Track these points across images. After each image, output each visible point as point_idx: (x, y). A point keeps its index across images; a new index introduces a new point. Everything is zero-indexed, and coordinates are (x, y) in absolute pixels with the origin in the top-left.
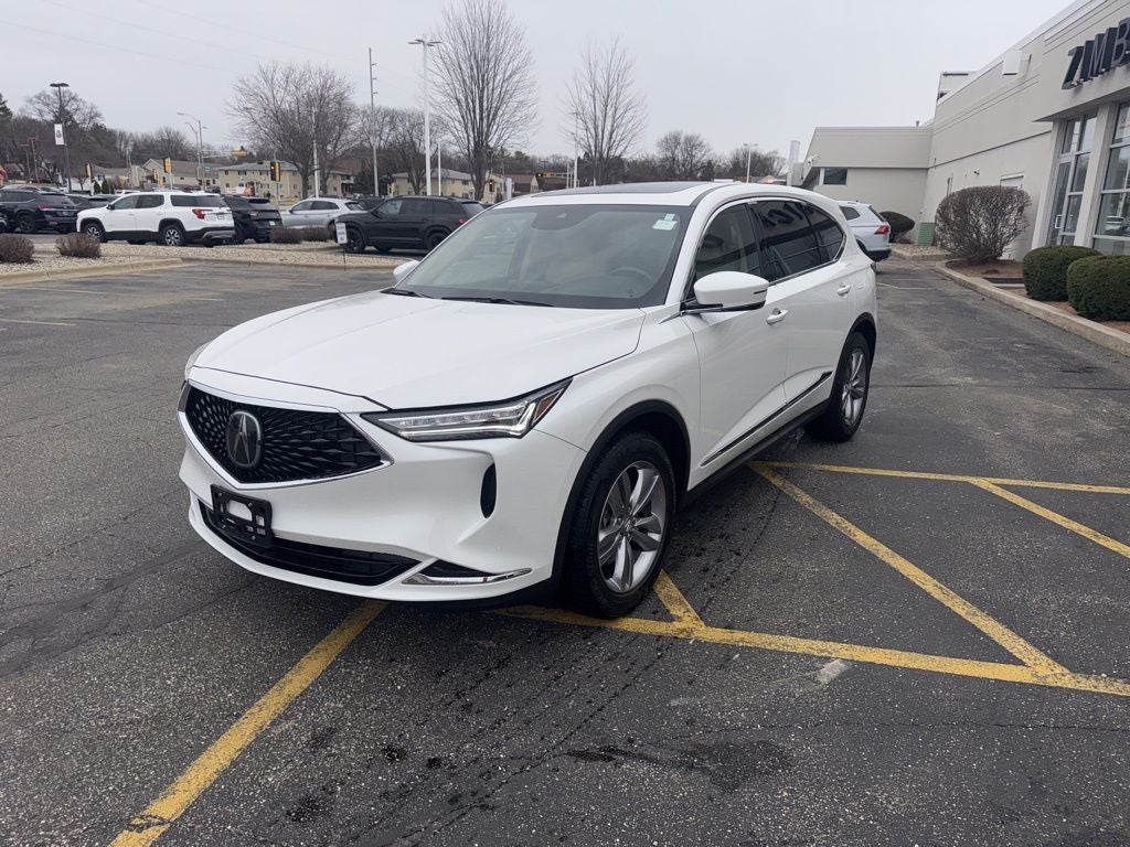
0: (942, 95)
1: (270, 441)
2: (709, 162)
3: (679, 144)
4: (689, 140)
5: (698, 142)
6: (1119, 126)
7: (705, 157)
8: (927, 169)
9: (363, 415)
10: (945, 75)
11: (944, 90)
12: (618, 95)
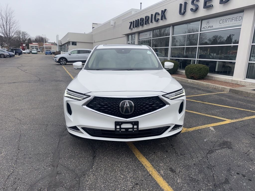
0: (93, 28)
1: (136, 106)
2: (30, 39)
3: (20, 33)
4: (23, 33)
5: (26, 33)
6: (140, 37)
7: (29, 37)
8: (93, 43)
9: (162, 96)
10: (93, 24)
11: (94, 27)
12: (10, 20)
